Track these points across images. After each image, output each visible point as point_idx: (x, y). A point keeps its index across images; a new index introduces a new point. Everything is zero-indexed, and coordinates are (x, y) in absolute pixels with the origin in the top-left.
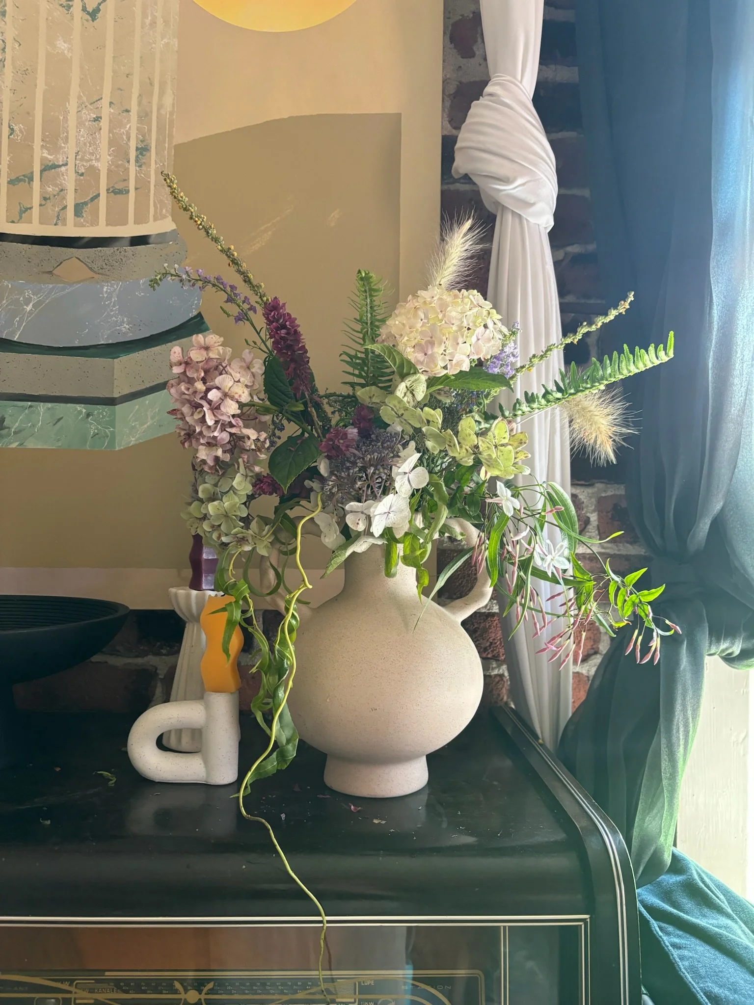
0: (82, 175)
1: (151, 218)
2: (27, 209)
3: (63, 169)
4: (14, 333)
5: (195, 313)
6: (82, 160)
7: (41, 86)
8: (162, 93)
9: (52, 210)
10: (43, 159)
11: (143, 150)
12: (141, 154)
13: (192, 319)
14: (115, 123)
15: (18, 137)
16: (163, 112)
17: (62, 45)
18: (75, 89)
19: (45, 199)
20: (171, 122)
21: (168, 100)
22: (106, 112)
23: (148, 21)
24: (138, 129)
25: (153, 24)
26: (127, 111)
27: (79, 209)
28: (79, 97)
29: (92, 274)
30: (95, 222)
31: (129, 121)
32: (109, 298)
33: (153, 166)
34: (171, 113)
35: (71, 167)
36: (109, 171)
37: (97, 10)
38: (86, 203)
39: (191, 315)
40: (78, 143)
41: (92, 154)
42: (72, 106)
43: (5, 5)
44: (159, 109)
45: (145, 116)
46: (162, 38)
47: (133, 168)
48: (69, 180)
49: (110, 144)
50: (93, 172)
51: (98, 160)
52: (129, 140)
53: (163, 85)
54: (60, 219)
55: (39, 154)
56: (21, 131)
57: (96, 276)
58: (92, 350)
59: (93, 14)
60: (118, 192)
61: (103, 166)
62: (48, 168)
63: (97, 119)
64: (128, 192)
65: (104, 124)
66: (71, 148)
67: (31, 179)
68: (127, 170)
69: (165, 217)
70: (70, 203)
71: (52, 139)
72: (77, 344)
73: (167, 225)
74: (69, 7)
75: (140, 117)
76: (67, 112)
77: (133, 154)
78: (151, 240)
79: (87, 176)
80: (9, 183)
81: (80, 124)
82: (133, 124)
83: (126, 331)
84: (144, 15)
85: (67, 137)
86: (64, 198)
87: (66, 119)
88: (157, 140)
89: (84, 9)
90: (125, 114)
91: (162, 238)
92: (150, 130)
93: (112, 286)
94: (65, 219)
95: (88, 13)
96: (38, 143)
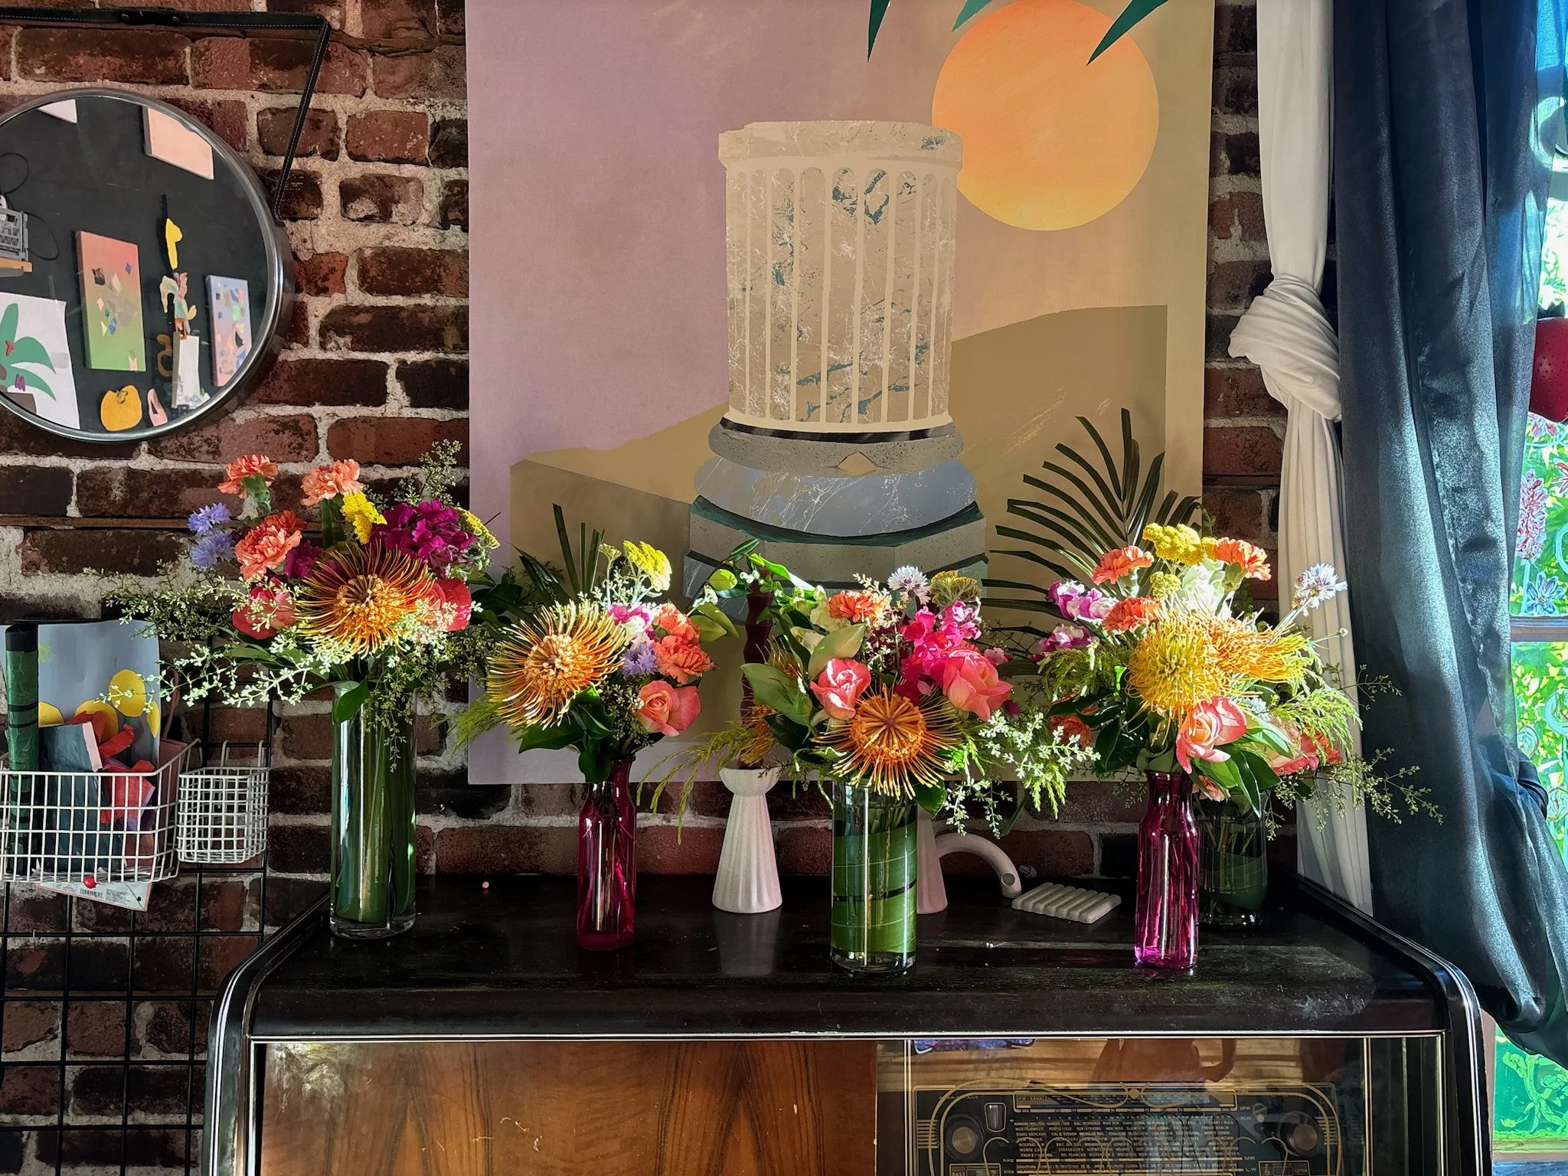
0: (866, 374)
1: (930, 413)
2: (815, 408)
3: (848, 368)
4: (803, 525)
5: (970, 502)
6: (866, 359)
7: (827, 290)
8: (941, 292)
9: (839, 409)
10: (829, 359)
11: (922, 348)
12: (921, 351)
13: (967, 508)
14: (897, 323)
15: (807, 339)
16: (941, 311)
17: (847, 248)
18: (859, 292)
19: (832, 398)
20: (949, 319)
21: (947, 299)
22: (888, 312)
23: (927, 223)
24: (918, 328)
25: (933, 224)
26: (908, 311)
27: (862, 407)
28: (863, 299)
29: (875, 468)
30: (877, 419)
31: (909, 321)
32: (890, 490)
33: (932, 364)
34: (949, 312)
35: (856, 366)
36: (891, 369)
37: (879, 213)
38: (869, 401)
39: (966, 505)
40: (862, 344)
41: (875, 354)
42: (857, 307)
43: (793, 210)
44: (937, 308)
45: (924, 315)
46: (941, 239)
47: (913, 365)
48: (854, 378)
49: (892, 343)
50: (876, 370)
51: (880, 359)
52: (909, 338)
53: (941, 284)
54: (845, 417)
55: (826, 355)
56: (808, 333)
57: (879, 469)
58: (874, 539)
59: (876, 217)
60: (898, 388)
61: (885, 365)
62: (834, 368)
63: (880, 320)
64: (908, 388)
65: (887, 324)
66: (855, 349)
67: (819, 379)
68: (907, 368)
69: (943, 411)
70: (855, 400)
71: (839, 339)
72: (860, 533)
73: (944, 419)
74: (853, 210)
75: (920, 318)
76: (851, 314)
77: (913, 352)
78: (929, 434)
79: (871, 374)
80: (798, 383)
81: (864, 325)
82: (913, 324)
83: (905, 520)
84: (924, 217)
85: (852, 338)
86: (849, 397)
87: (850, 319)
88: (936, 337)
89: (867, 212)
90: (906, 314)
91: (940, 431)
92: (929, 328)
93: (893, 478)
94: (849, 416)
95: (871, 216)
96: (824, 344)
